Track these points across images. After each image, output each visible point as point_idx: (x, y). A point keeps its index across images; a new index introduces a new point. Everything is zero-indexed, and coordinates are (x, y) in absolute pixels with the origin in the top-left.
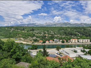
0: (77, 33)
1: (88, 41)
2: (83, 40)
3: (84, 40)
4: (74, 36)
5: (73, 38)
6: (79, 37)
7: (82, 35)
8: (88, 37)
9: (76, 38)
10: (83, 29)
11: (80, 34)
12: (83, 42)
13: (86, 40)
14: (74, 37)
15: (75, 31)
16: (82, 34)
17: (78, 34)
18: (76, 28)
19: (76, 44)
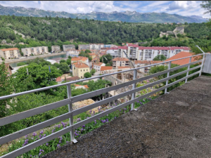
0: (16, 32)
1: (43, 50)
2: (32, 50)
3: (35, 49)
4: (8, 40)
5: (7, 47)
6: (23, 44)
7: (28, 37)
8: (43, 42)
9: (15, 47)
10: (29, 23)
11: (23, 36)
12: (32, 55)
13: (40, 48)
14: (7, 42)
15: (10, 27)
16: (29, 35)
17: (20, 34)
18: (10, 19)
19: (16, 60)
